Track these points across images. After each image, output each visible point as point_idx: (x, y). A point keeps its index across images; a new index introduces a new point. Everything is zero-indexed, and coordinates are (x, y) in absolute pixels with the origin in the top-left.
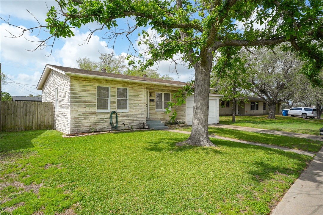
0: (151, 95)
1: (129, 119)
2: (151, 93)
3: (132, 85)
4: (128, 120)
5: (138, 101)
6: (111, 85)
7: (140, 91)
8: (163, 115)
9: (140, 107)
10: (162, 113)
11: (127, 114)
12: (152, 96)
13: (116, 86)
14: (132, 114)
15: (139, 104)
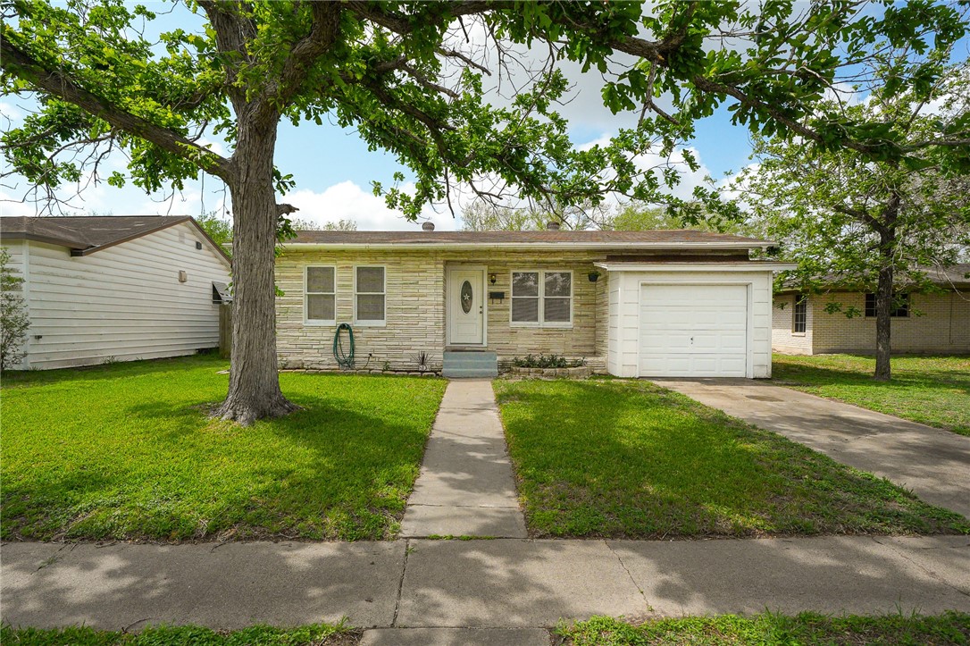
0: (493, 281)
1: (386, 343)
2: (493, 274)
3: (398, 258)
4: (385, 347)
5: (416, 299)
6: (338, 262)
7: (423, 272)
8: (541, 338)
9: (421, 315)
10: (537, 332)
11: (381, 331)
12: (497, 283)
13: (351, 262)
14: (398, 331)
15: (420, 307)
